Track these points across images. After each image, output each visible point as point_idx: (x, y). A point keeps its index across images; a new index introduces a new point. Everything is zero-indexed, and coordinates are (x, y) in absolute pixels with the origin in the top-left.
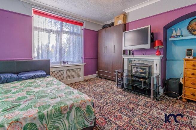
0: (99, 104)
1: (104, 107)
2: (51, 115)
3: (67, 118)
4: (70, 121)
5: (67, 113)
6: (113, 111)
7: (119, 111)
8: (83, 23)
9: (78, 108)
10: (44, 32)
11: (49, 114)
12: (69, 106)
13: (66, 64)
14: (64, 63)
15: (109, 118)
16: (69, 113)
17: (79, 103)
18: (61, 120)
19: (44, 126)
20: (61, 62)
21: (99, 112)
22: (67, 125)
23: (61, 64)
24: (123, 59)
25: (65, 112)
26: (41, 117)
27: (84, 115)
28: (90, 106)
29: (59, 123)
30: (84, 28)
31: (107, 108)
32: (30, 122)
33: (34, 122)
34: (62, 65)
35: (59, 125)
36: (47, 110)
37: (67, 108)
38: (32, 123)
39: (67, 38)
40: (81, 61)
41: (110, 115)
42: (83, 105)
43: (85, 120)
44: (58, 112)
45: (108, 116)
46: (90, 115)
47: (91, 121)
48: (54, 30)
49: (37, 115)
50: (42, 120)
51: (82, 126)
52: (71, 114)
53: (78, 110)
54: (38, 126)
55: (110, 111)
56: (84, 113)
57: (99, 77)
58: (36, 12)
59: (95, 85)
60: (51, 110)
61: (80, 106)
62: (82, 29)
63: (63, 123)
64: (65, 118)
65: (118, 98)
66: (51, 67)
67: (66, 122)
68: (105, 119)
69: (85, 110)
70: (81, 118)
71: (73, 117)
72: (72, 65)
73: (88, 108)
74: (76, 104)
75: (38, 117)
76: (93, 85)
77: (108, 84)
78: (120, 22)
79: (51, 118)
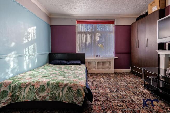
0: (109, 95)
1: (111, 100)
2: (53, 85)
3: (62, 91)
4: (63, 93)
5: (62, 88)
6: (116, 106)
7: (123, 110)
8: (115, 20)
9: (70, 88)
10: (83, 34)
11: (52, 84)
12: (64, 84)
13: (99, 57)
14: (97, 56)
15: (107, 110)
16: (63, 88)
17: (72, 85)
18: (58, 90)
19: (48, 89)
20: (94, 55)
21: (102, 101)
22: (61, 95)
23: (94, 57)
24: (159, 55)
25: (61, 87)
26: (48, 84)
27: (73, 94)
28: (81, 90)
29: (56, 92)
30: (115, 25)
31: (113, 102)
32: (43, 84)
33: (45, 85)
34: (96, 58)
35: (56, 93)
36: (52, 82)
37: (62, 84)
38: (44, 86)
39: (100, 36)
40: (113, 55)
41: (110, 108)
42: (75, 87)
43: (74, 98)
44: (57, 85)
45: (108, 108)
46: (78, 96)
47: (80, 101)
48: (90, 32)
49: (47, 82)
50: (48, 86)
51: (71, 101)
52: (64, 90)
53: (70, 89)
54: (46, 88)
55: (114, 105)
56: (74, 93)
57: (132, 73)
58: (78, 22)
59: (121, 79)
60: (54, 83)
61: (72, 87)
62: (114, 27)
63: (59, 93)
64: (61, 90)
65: (135, 98)
66: (86, 58)
67: (61, 93)
68: (103, 109)
69: (75, 91)
70: (71, 95)
71: (65, 92)
72: (104, 58)
73: (79, 91)
74: (69, 84)
75: (47, 84)
76: (120, 79)
77: (138, 82)
78: (155, 8)
79: (52, 87)
